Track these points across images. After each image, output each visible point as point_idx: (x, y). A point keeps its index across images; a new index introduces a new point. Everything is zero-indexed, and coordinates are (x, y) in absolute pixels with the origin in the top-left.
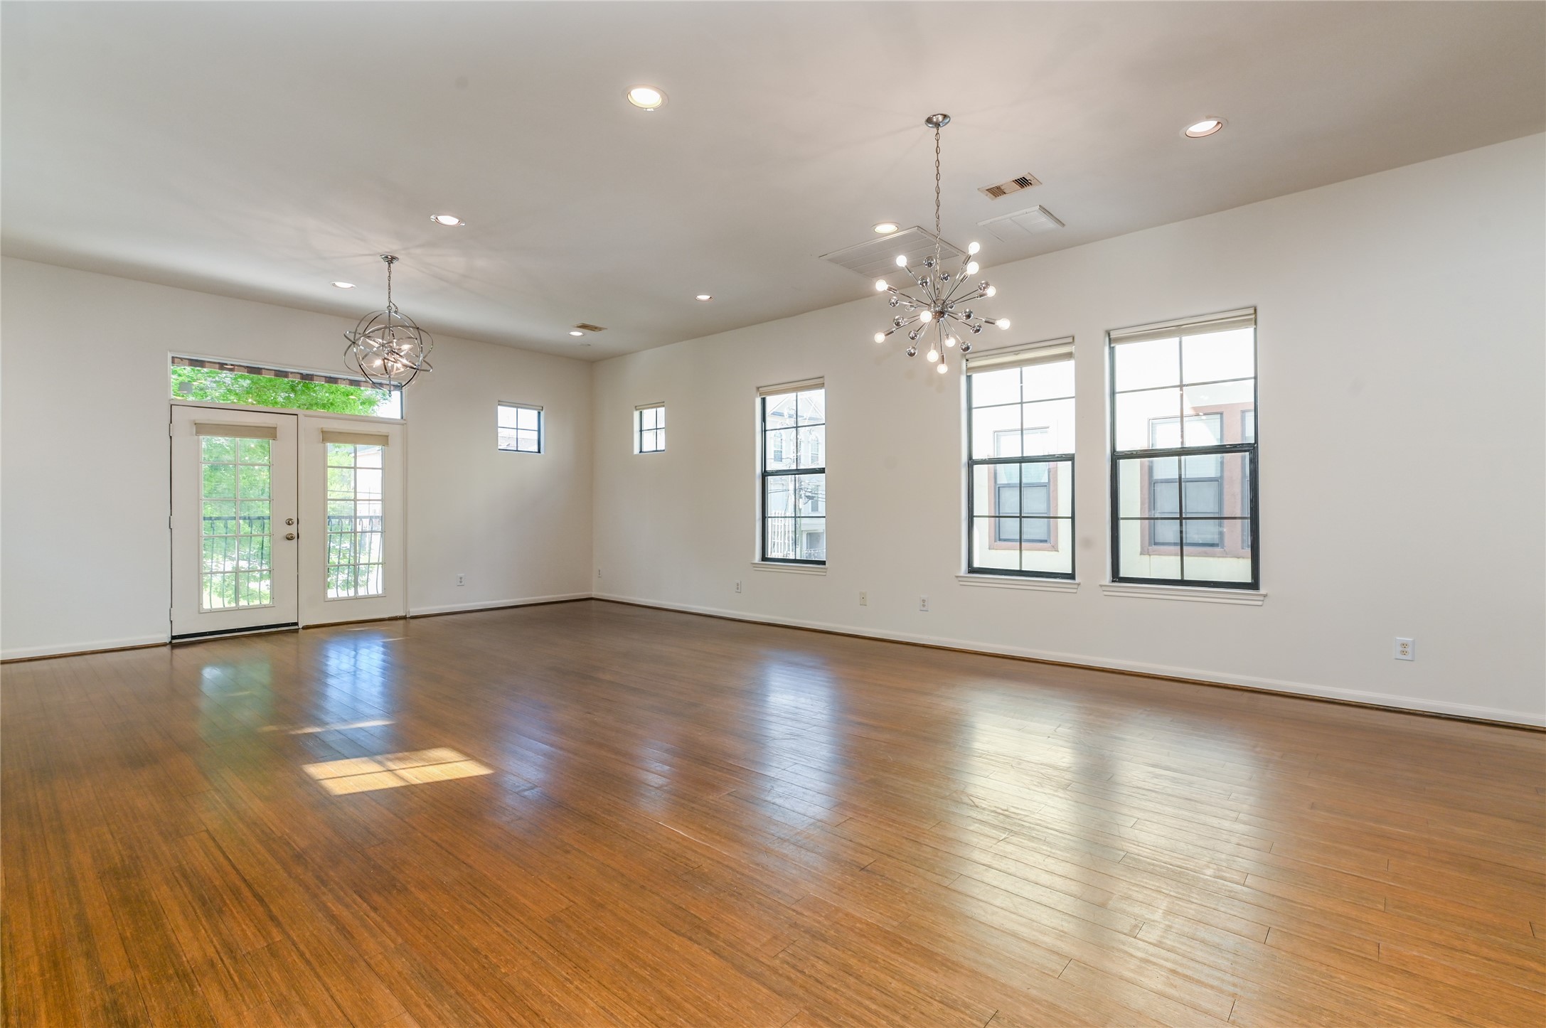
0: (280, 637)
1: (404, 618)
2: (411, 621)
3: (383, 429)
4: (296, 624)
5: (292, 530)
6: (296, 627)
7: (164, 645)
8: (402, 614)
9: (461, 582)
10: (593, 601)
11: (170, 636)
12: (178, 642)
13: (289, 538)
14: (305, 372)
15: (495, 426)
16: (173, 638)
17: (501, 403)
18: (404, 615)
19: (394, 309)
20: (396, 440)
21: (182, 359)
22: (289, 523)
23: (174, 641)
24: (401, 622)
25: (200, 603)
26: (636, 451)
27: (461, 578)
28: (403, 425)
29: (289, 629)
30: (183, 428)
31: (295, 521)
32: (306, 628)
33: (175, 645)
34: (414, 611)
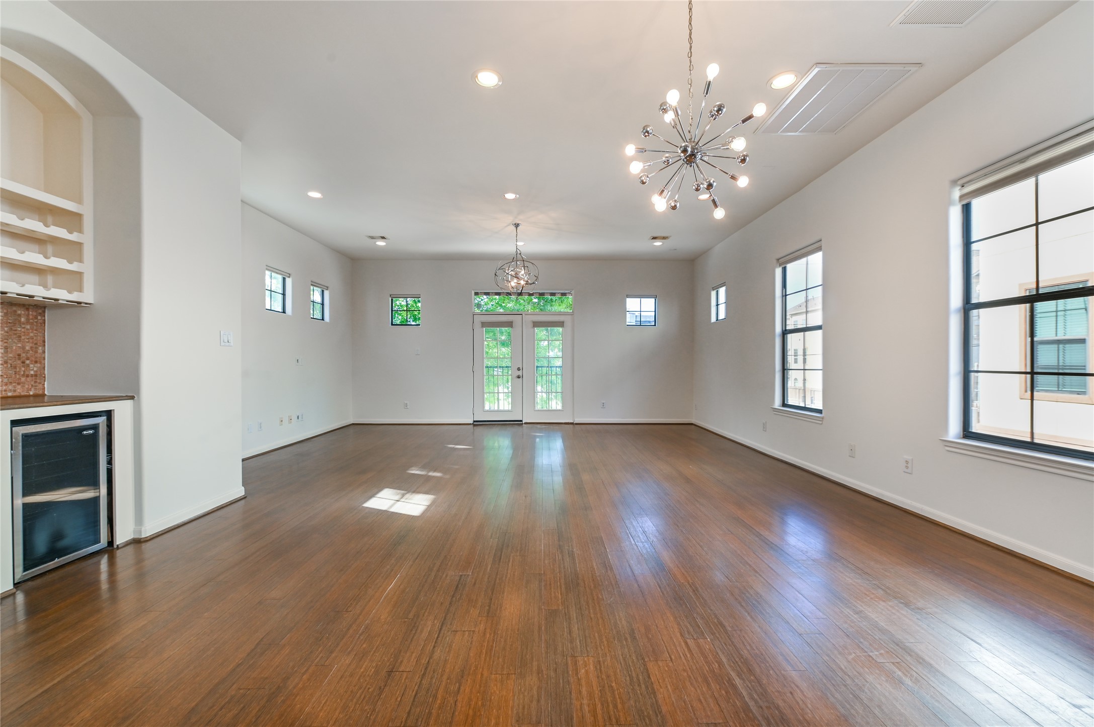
0: (516, 426)
1: (572, 424)
2: (576, 426)
3: (561, 318)
4: (521, 421)
5: (520, 373)
6: (522, 423)
7: (470, 424)
8: (571, 421)
9: (603, 406)
10: (693, 426)
12: (477, 424)
13: (519, 377)
14: (541, 292)
15: (624, 311)
16: (474, 421)
17: (628, 296)
18: (572, 422)
20: (568, 324)
21: (492, 293)
22: (519, 369)
23: (475, 423)
24: (571, 426)
25: (484, 407)
26: (713, 319)
27: (603, 403)
28: (572, 315)
29: (518, 423)
30: (477, 325)
31: (521, 368)
32: (526, 423)
33: (475, 425)
34: (577, 420)
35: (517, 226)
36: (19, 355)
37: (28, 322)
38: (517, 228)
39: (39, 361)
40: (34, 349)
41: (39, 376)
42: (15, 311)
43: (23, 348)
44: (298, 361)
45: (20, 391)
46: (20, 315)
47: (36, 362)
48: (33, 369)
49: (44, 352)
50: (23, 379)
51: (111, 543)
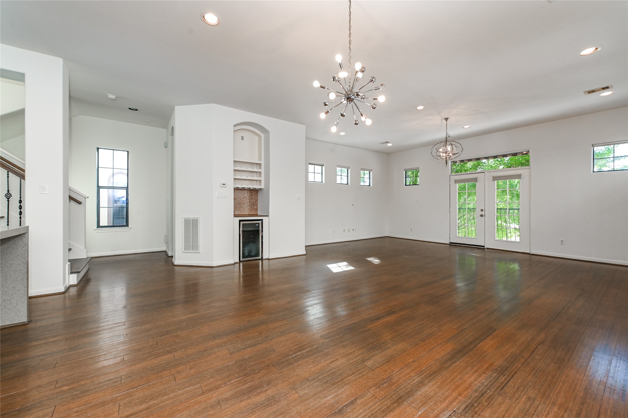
0: (480, 250)
1: (529, 254)
2: (531, 255)
3: (519, 172)
4: (484, 246)
5: (483, 213)
6: (484, 248)
7: (447, 244)
8: (528, 252)
11: (449, 242)
12: (452, 244)
13: (482, 216)
16: (450, 243)
19: (448, 136)
20: (525, 176)
22: (482, 210)
23: (451, 244)
28: (529, 168)
29: (481, 248)
30: (452, 182)
31: (484, 210)
32: (487, 248)
33: (450, 245)
34: (533, 252)
35: (446, 119)
36: (252, 204)
37: (254, 195)
38: (447, 121)
39: (257, 205)
40: (256, 202)
41: (257, 209)
42: (252, 192)
43: (253, 202)
44: (353, 205)
45: (252, 213)
46: (252, 193)
47: (256, 205)
48: (255, 207)
49: (258, 203)
50: (253, 210)
51: (262, 258)
